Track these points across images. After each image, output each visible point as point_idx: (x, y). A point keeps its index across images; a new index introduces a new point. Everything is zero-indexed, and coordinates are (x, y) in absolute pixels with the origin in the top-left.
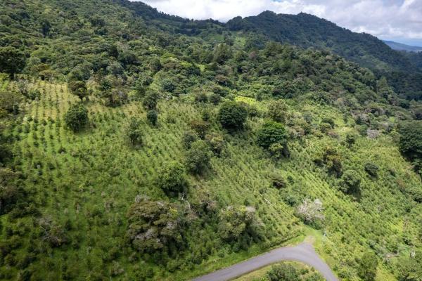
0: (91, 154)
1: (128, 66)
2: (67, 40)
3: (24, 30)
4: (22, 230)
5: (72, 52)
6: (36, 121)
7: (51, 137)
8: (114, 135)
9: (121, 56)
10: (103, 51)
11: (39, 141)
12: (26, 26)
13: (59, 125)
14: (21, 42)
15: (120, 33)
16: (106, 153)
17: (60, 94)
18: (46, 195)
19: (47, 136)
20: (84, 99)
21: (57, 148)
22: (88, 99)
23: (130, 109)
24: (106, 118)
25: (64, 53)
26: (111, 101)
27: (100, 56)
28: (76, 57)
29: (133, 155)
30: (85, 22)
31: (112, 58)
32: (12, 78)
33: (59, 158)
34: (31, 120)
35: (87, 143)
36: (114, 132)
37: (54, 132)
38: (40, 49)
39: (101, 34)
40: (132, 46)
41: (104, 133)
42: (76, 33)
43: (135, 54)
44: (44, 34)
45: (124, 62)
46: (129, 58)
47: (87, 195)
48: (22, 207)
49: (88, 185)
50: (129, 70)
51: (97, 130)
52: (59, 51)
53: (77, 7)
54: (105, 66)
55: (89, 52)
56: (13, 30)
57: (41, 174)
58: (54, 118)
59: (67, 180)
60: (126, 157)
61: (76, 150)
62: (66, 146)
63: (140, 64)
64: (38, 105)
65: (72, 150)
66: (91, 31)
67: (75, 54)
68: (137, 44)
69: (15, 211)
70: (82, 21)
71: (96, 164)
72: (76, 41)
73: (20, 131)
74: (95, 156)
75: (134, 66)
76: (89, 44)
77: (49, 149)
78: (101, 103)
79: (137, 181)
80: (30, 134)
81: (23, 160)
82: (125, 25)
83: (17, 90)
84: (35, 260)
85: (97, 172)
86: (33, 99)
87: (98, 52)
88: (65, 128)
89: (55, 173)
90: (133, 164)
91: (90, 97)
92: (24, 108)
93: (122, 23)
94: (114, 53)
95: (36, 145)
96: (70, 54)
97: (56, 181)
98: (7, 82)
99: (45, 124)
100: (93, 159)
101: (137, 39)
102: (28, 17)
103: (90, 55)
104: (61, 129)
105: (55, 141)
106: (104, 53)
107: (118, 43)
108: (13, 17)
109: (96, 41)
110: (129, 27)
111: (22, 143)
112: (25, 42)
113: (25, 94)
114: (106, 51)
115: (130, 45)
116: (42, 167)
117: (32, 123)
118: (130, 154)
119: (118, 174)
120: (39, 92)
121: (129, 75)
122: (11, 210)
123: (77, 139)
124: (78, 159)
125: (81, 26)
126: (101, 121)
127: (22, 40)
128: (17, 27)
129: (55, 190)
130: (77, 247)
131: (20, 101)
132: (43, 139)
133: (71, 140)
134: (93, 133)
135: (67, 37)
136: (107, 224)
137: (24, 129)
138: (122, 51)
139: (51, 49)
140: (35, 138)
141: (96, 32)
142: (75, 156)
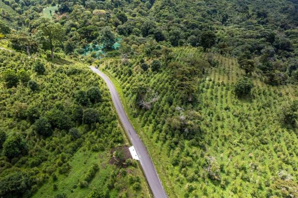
0: (247, 118)
1: (280, 51)
2: (236, 27)
3: (212, 20)
4: (195, 155)
5: (238, 36)
6: (214, 82)
7: (222, 97)
8: (268, 109)
9: (276, 43)
10: (262, 37)
11: (214, 97)
12: (214, 18)
13: (228, 89)
14: (208, 28)
15: (279, 23)
16: (259, 121)
17: (231, 66)
18: (212, 138)
19: (219, 94)
20: (249, 73)
21: (225, 106)
22: (251, 74)
23: (287, 90)
24: (264, 93)
25: (233, 36)
26: (271, 80)
27: (258, 41)
28: (240, 40)
29: (283, 131)
30: (253, 14)
31: (268, 43)
32: (205, 51)
33: (224, 114)
34: (210, 80)
35: (245, 108)
36: (269, 106)
37: (224, 93)
38: (219, 32)
39: (263, 23)
40: (288, 34)
41: (261, 105)
42: (243, 23)
43: (290, 41)
44: (223, 23)
45: (277, 47)
46: (283, 45)
47: (238, 149)
48: (197, 140)
49: (241, 142)
50: (279, 54)
51: (255, 101)
52: (230, 34)
53: (249, 4)
54: (260, 49)
55: (251, 37)
56: (206, 20)
57: (211, 121)
58: (225, 83)
59: (227, 132)
60: (276, 132)
61: (238, 112)
62: (231, 106)
63: (292, 51)
64: (216, 71)
65: (234, 111)
66: (255, 21)
67: (240, 37)
68: (293, 33)
69: (193, 140)
70: (251, 13)
71: (250, 128)
72: (242, 29)
73: (203, 87)
74: (250, 121)
75: (285, 51)
76: (251, 31)
77: (219, 104)
78: (261, 80)
79: (282, 157)
80: (209, 90)
81: (202, 107)
82: (285, 16)
83: (206, 59)
84: (197, 180)
85: (249, 134)
86: (214, 66)
87: (258, 37)
88: (232, 92)
89: (220, 123)
90: (281, 139)
91: (252, 73)
92: (207, 71)
93: (282, 15)
94: (271, 39)
95: (212, 99)
96: (236, 37)
97: (220, 130)
98: (201, 53)
99: (219, 86)
100: (248, 123)
101: (293, 28)
102: (216, 12)
103: (251, 40)
104: (229, 92)
105: (224, 100)
106: (263, 39)
107: (275, 31)
108: (208, 12)
109: (257, 29)
110: (288, 18)
111: (204, 95)
112: (211, 27)
113: (210, 62)
114: (265, 37)
115: (287, 33)
116: (213, 116)
117: (211, 83)
118: (280, 130)
119: (266, 143)
120: (218, 62)
121: (278, 58)
122: (191, 139)
123: (239, 103)
124: (237, 119)
125: (249, 17)
126: (259, 94)
127: (210, 26)
128: (209, 19)
129: (218, 137)
130: (223, 188)
131: (206, 66)
132: (216, 96)
133: (235, 103)
134: (251, 102)
135: (236, 25)
136: (249, 181)
137: (206, 86)
138: (278, 38)
139: (225, 33)
140: (212, 94)
141: (259, 22)
142: (236, 116)
